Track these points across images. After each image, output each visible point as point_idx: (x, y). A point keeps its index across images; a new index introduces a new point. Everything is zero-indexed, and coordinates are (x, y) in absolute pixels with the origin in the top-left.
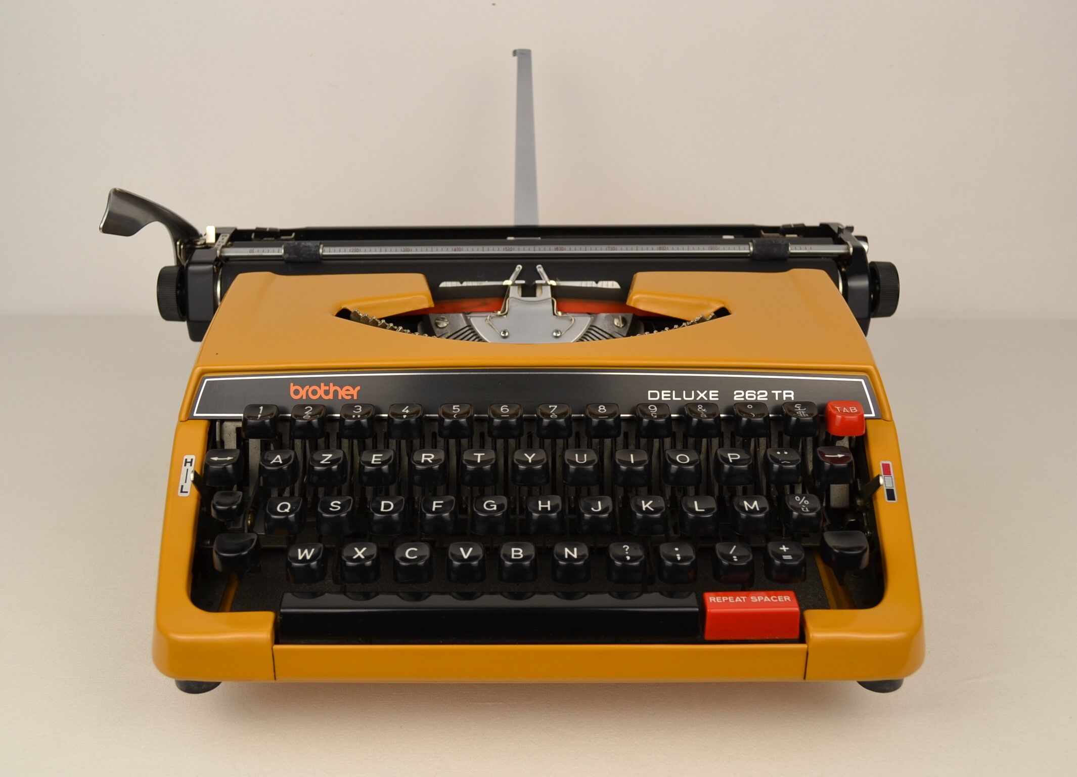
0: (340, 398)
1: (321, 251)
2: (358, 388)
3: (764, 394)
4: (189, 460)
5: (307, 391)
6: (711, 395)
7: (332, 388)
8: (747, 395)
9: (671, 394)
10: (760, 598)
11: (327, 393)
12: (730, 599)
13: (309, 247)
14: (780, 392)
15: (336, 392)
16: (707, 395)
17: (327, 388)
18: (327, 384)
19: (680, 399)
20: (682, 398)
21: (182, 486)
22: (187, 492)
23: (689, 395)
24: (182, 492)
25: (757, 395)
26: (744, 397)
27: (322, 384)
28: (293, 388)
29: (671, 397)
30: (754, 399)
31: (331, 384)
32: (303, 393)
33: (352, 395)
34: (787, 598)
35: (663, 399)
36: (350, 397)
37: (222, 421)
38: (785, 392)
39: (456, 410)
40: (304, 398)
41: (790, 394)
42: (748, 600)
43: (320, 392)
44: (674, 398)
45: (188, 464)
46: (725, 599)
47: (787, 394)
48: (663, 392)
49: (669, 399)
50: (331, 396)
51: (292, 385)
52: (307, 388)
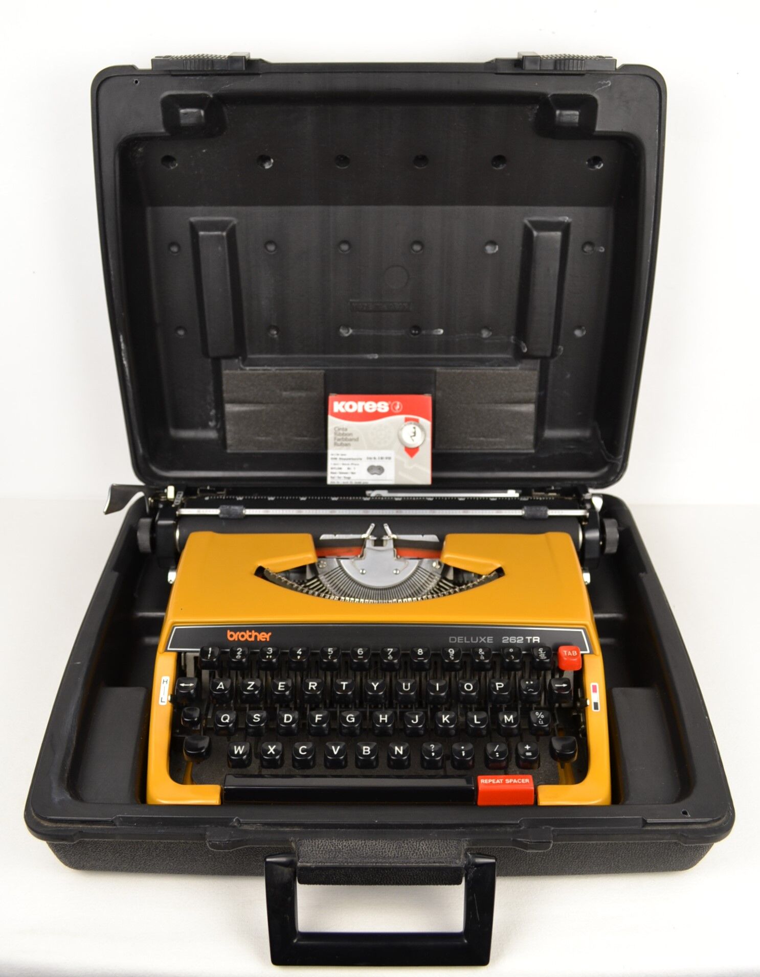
0: (258, 640)
1: (244, 512)
2: (270, 634)
3: (521, 639)
4: (165, 680)
5: (238, 636)
6: (488, 640)
7: (254, 633)
8: (511, 640)
9: (464, 639)
10: (511, 781)
11: (250, 636)
12: (493, 781)
13: (236, 510)
14: (531, 638)
15: (256, 637)
16: (486, 640)
17: (250, 634)
18: (250, 631)
19: (469, 642)
20: (470, 641)
21: (162, 698)
22: (164, 702)
23: (474, 640)
24: (162, 702)
25: (517, 640)
26: (509, 641)
27: (248, 631)
28: (229, 633)
29: (464, 641)
30: (515, 642)
31: (253, 631)
32: (235, 637)
33: (266, 638)
34: (527, 781)
35: (459, 642)
36: (264, 640)
37: (185, 652)
38: (534, 638)
39: (330, 652)
40: (236, 639)
41: (537, 639)
42: (504, 781)
43: (246, 636)
44: (465, 642)
45: (165, 683)
46: (490, 781)
47: (535, 639)
48: (459, 638)
49: (462, 642)
50: (253, 639)
51: (228, 631)
52: (238, 633)
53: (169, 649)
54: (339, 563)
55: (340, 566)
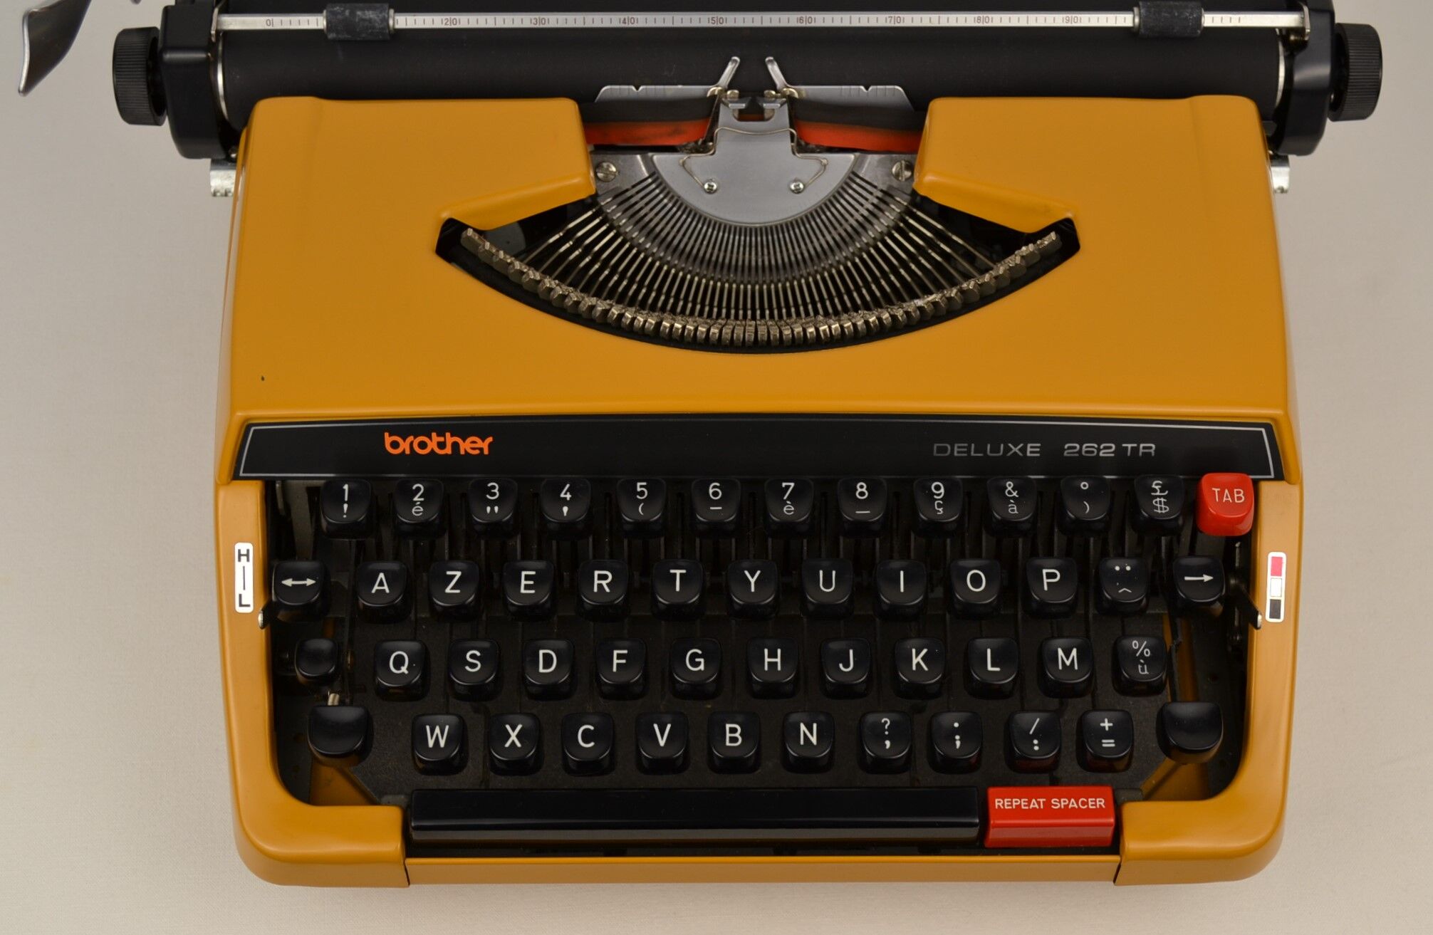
0: (462, 452)
1: (391, 22)
2: (490, 439)
3: (1110, 448)
4: (243, 552)
5: (411, 444)
6: (1029, 449)
7: (450, 440)
8: (1084, 449)
9: (969, 448)
10: (1063, 802)
11: (442, 445)
12: (1023, 802)
13: (370, 20)
14: (1135, 445)
15: (455, 445)
16: (1024, 450)
17: (442, 439)
18: (441, 433)
19: (981, 454)
20: (985, 453)
21: (240, 596)
22: (248, 606)
23: (995, 449)
24: (241, 605)
25: (1099, 450)
26: (1080, 451)
27: (434, 435)
28: (388, 439)
29: (969, 452)
30: (1095, 455)
31: (448, 435)
32: (404, 446)
33: (481, 449)
34: (1101, 802)
35: (956, 454)
36: (477, 452)
37: (283, 480)
38: (1142, 445)
39: (642, 493)
40: (408, 452)
41: (1151, 448)
42: (1048, 804)
43: (432, 444)
44: (972, 453)
45: (244, 559)
46: (1016, 802)
47: (1144, 448)
48: (956, 445)
49: (965, 454)
50: (448, 450)
51: (386, 434)
52: (411, 438)
53: (241, 474)
54: (650, 164)
55: (654, 174)
